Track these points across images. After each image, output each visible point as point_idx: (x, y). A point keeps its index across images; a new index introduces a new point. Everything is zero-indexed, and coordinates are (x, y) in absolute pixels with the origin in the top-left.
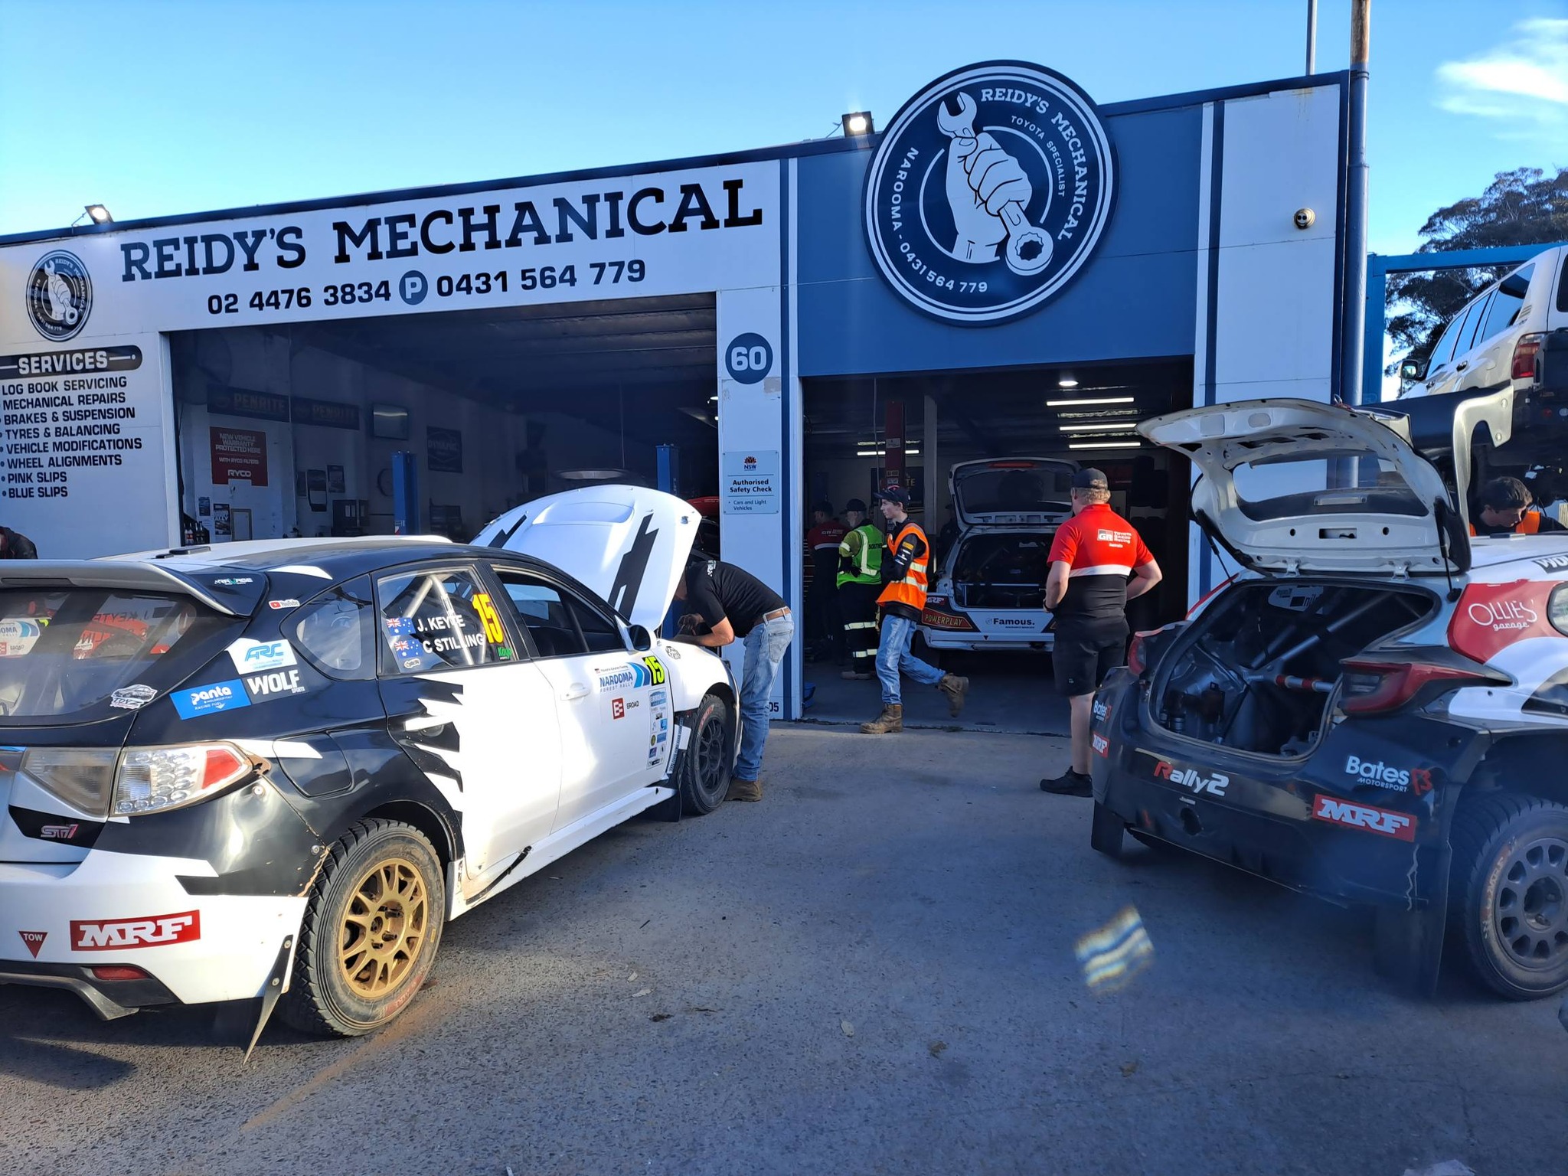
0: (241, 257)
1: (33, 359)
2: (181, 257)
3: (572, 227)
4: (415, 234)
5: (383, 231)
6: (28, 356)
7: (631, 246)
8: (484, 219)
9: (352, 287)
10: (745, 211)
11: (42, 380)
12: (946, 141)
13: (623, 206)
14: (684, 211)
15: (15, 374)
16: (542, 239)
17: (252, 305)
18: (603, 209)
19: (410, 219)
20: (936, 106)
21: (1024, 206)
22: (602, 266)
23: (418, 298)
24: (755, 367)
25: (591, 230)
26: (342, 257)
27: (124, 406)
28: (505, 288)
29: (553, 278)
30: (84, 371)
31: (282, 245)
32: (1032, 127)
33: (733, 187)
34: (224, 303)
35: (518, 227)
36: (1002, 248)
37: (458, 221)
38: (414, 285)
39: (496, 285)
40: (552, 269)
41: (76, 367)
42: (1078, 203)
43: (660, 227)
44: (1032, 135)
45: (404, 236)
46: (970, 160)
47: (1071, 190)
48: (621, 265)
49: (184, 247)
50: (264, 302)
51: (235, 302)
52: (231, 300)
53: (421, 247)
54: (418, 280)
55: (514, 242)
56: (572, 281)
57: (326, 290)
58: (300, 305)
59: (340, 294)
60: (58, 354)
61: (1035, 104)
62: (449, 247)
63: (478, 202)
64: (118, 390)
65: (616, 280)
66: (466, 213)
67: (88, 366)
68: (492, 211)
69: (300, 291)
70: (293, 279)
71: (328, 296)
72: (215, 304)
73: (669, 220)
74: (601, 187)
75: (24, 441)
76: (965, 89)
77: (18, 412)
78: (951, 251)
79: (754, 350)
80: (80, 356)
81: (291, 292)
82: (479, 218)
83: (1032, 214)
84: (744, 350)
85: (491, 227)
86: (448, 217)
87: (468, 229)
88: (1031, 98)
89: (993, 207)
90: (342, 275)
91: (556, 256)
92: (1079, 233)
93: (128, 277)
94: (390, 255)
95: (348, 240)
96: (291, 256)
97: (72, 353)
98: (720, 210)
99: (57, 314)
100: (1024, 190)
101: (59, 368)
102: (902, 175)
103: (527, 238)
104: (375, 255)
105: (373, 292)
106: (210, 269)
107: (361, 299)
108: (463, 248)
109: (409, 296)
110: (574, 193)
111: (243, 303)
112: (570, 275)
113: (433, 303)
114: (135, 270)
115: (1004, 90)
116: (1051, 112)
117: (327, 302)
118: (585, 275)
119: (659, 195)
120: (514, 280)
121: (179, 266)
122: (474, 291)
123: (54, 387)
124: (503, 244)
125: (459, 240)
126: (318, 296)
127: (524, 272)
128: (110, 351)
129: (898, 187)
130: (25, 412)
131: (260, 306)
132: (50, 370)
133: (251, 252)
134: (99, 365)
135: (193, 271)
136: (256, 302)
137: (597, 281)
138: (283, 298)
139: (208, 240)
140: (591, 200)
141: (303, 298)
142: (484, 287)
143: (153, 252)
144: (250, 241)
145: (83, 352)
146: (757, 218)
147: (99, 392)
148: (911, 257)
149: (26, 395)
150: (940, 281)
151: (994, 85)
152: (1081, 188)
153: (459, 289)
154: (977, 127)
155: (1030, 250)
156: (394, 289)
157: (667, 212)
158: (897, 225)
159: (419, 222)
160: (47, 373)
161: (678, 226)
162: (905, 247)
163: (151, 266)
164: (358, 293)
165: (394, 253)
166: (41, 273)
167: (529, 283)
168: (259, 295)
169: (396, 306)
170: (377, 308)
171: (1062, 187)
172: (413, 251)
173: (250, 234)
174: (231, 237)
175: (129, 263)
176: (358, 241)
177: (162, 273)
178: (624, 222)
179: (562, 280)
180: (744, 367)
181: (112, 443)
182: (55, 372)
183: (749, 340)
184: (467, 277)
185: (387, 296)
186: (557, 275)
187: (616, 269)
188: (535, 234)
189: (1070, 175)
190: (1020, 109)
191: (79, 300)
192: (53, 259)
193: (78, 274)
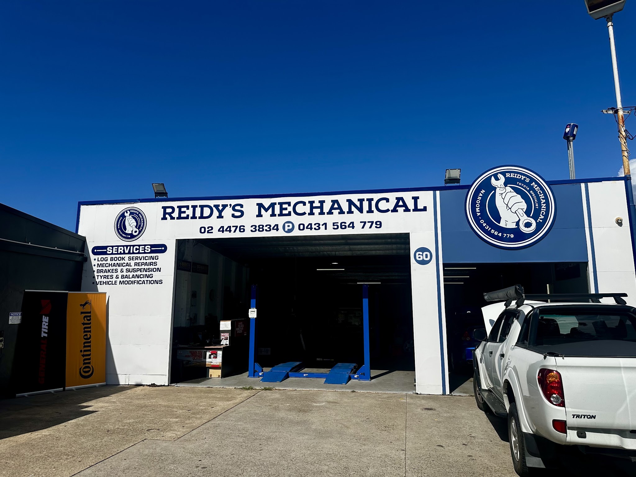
0: (216, 213)
1: (114, 248)
2: (190, 212)
3: (353, 209)
4: (290, 209)
5: (277, 208)
6: (113, 247)
7: (376, 216)
8: (319, 205)
9: (263, 226)
10: (420, 206)
11: (118, 256)
12: (495, 188)
13: (373, 203)
14: (397, 205)
15: (105, 253)
16: (342, 212)
17: (219, 231)
18: (366, 204)
19: (289, 204)
20: (490, 177)
21: (524, 210)
22: (365, 223)
23: (290, 231)
24: (425, 259)
25: (361, 210)
26: (260, 215)
27: (156, 267)
28: (326, 229)
29: (345, 226)
30: (139, 253)
31: (234, 209)
32: (525, 186)
33: (416, 199)
34: (207, 230)
35: (332, 208)
36: (518, 223)
37: (308, 205)
38: (289, 226)
39: (322, 228)
40: (345, 223)
41: (135, 251)
42: (543, 210)
43: (388, 211)
44: (525, 188)
45: (286, 209)
46: (504, 195)
47: (540, 206)
48: (372, 222)
49: (191, 209)
50: (224, 230)
51: (212, 229)
52: (210, 228)
53: (292, 213)
54: (291, 225)
55: (330, 213)
56: (353, 227)
57: (252, 226)
58: (240, 231)
59: (257, 228)
60: (127, 246)
61: (525, 179)
62: (304, 213)
63: (316, 199)
64: (154, 261)
65: (370, 227)
66: (311, 203)
67: (141, 251)
68: (322, 202)
69: (240, 226)
70: (238, 222)
71: (252, 229)
72: (202, 230)
73: (391, 208)
74: (366, 196)
75: (105, 280)
76: (501, 173)
77: (104, 269)
78: (499, 224)
79: (425, 253)
80: (138, 247)
81: (237, 227)
82: (317, 204)
84: (421, 253)
85: (321, 207)
86: (304, 204)
87: (312, 208)
88: (523, 177)
89: (513, 210)
90: (259, 222)
91: (347, 218)
92: (545, 220)
93: (164, 218)
94: (279, 215)
95: (262, 209)
96: (239, 214)
97: (134, 246)
98: (411, 206)
99: (128, 231)
100: (524, 206)
101: (127, 252)
102: (479, 198)
103: (336, 212)
104: (273, 215)
105: (271, 228)
106: (202, 217)
107: (266, 230)
108: (309, 214)
109: (286, 230)
110: (355, 198)
111: (215, 230)
112: (352, 225)
113: (296, 233)
114: (167, 216)
115: (514, 174)
116: (531, 182)
117: (252, 231)
118: (358, 226)
119: (387, 200)
120: (330, 226)
121: (188, 216)
122: (313, 229)
123: (123, 259)
124: (326, 213)
125: (308, 211)
126: (248, 229)
127: (334, 223)
128: (152, 246)
129: (478, 202)
130: (107, 268)
131: (223, 231)
132: (122, 252)
133: (220, 212)
134: (146, 251)
135: (194, 217)
136: (221, 230)
137: (363, 227)
138: (233, 229)
139: (202, 207)
140: (361, 201)
141: (242, 229)
142: (317, 228)
143: (177, 210)
144: (220, 208)
145: (139, 246)
146: (425, 209)
147: (145, 261)
148: (484, 225)
149: (109, 262)
150: (496, 233)
151: (510, 172)
152: (544, 206)
153: (307, 228)
154: (506, 184)
155: (528, 225)
156: (280, 227)
157: (391, 206)
158: (479, 214)
159: (292, 205)
160: (121, 253)
161: (395, 210)
162: (482, 221)
163: (175, 215)
164: (265, 228)
165: (281, 215)
166: (123, 216)
167: (336, 227)
168: (223, 227)
169: (281, 233)
170: (273, 234)
171: (537, 205)
172: (289, 214)
173: (221, 206)
174: (213, 206)
175: (165, 213)
176: (266, 210)
177: (179, 218)
178: (374, 208)
179: (349, 227)
180: (421, 259)
181: (148, 282)
182: (124, 253)
183: (423, 250)
184: (311, 224)
185: (277, 229)
186: (347, 225)
187: (370, 223)
188: (339, 211)
189: (539, 202)
190: (520, 180)
191: (140, 226)
192: (129, 210)
193: (141, 217)
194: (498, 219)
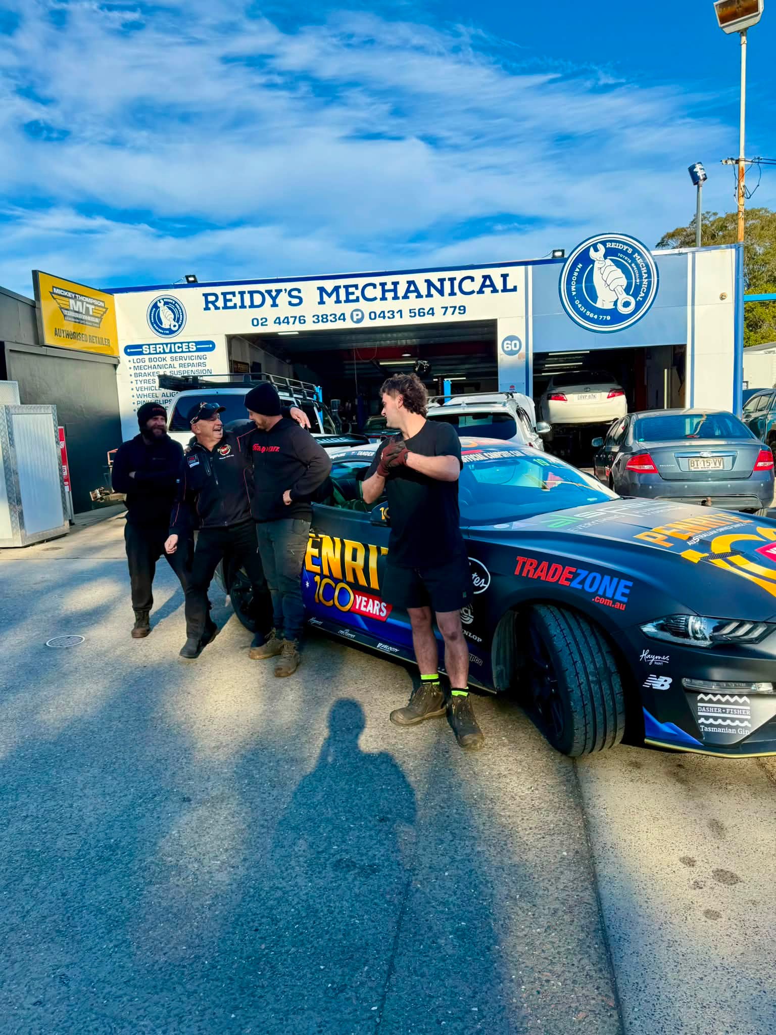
0: (269, 301)
1: (151, 346)
2: (237, 300)
3: (433, 291)
4: (358, 293)
5: (342, 292)
6: (149, 345)
7: (459, 299)
8: (392, 287)
9: (327, 316)
10: (510, 286)
11: (157, 356)
12: (593, 262)
13: (456, 283)
14: (483, 285)
15: (141, 353)
16: (419, 296)
17: (275, 323)
18: (447, 284)
19: (356, 287)
20: (589, 248)
21: (624, 287)
22: (446, 308)
23: (359, 321)
24: (514, 349)
25: (441, 292)
26: (322, 302)
27: (206, 368)
28: (401, 317)
29: (424, 313)
30: (182, 352)
31: (290, 295)
32: (626, 258)
33: (505, 276)
34: (260, 322)
35: (408, 291)
36: (615, 303)
37: (379, 288)
38: (357, 315)
39: (397, 315)
40: (424, 309)
41: (177, 350)
42: (644, 287)
43: (473, 292)
44: (626, 261)
45: (353, 293)
46: (603, 269)
47: (641, 283)
48: (455, 307)
49: (238, 296)
50: (281, 321)
51: (266, 321)
52: (264, 320)
53: (361, 298)
54: (360, 313)
55: (406, 297)
56: (433, 314)
57: (314, 316)
58: (300, 323)
59: (320, 318)
60: (167, 344)
61: (627, 249)
62: (375, 299)
63: (388, 280)
64: (202, 361)
65: (453, 314)
66: (383, 285)
67: (184, 350)
68: (395, 284)
69: (300, 317)
70: (297, 311)
71: (314, 319)
72: (255, 322)
73: (477, 289)
74: (447, 275)
75: (146, 385)
76: (601, 242)
77: (143, 371)
78: (596, 303)
79: (514, 342)
80: (180, 345)
81: (295, 317)
82: (389, 286)
83: (627, 290)
84: (509, 342)
85: (395, 290)
86: (374, 286)
87: (384, 291)
88: (626, 247)
89: (612, 287)
90: (321, 310)
91: (425, 303)
93: (207, 308)
94: (345, 302)
95: (324, 294)
96: (296, 301)
97: (175, 344)
98: (499, 285)
99: (166, 325)
100: (624, 282)
101: (167, 350)
102: (576, 274)
103: (412, 296)
104: (338, 301)
105: (337, 318)
106: (252, 306)
107: (331, 321)
108: (381, 299)
109: (355, 320)
110: (434, 277)
111: (270, 322)
112: (432, 312)
113: (367, 323)
114: (210, 305)
115: (615, 244)
116: (633, 253)
117: (314, 322)
118: (439, 312)
119: (472, 279)
120: (406, 313)
121: (235, 304)
122: (386, 318)
123: (164, 359)
124: (401, 298)
125: (380, 295)
126: (309, 319)
127: (410, 310)
128: (197, 343)
129: (574, 278)
130: (146, 371)
131: (280, 323)
132: (162, 351)
133: (274, 299)
134: (191, 350)
135: (243, 306)
136: (277, 321)
137: (444, 314)
138: (291, 320)
139: (251, 293)
140: (442, 281)
141: (302, 319)
142: (391, 316)
143: (221, 298)
144: (274, 294)
145: (181, 343)
146: (515, 289)
147: (191, 362)
148: (580, 306)
149: (147, 363)
150: (592, 316)
151: (611, 241)
152: (645, 281)
153: (379, 317)
154: (605, 257)
155: (626, 304)
156: (348, 316)
157: (476, 286)
158: (574, 293)
159: (360, 288)
160: (160, 353)
161: (481, 292)
162: (577, 302)
163: (220, 303)
164: (330, 318)
165: (348, 301)
166: (155, 306)
167: (413, 314)
168: (279, 318)
169: (349, 324)
170: (339, 325)
171: (638, 281)
172: (357, 300)
173: (274, 291)
174: (264, 292)
175: (207, 302)
176: (329, 295)
177: (225, 307)
178: (456, 290)
179: (428, 314)
180: (510, 349)
182: (164, 352)
183: (511, 338)
184: (384, 312)
185: (344, 319)
186: (426, 311)
187: (453, 309)
188: (416, 294)
189: (641, 277)
190: (621, 251)
191: (179, 319)
192: (163, 299)
193: (178, 307)
194: (594, 298)
